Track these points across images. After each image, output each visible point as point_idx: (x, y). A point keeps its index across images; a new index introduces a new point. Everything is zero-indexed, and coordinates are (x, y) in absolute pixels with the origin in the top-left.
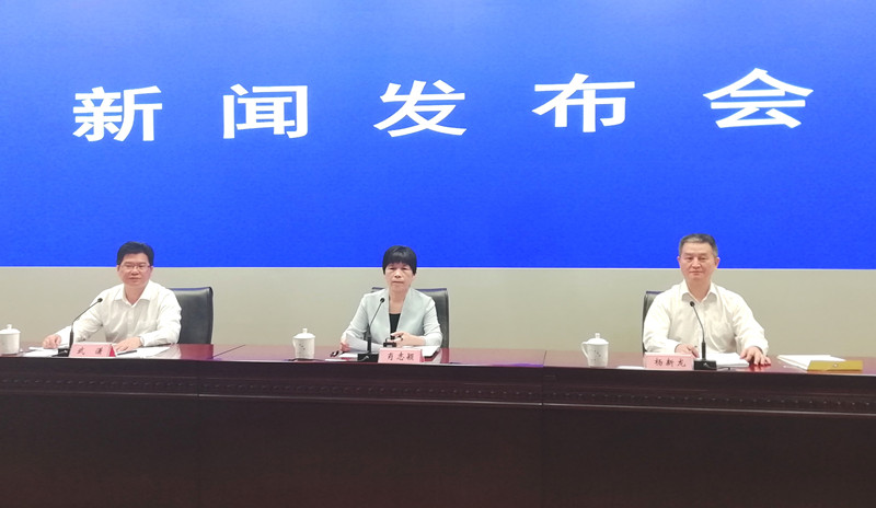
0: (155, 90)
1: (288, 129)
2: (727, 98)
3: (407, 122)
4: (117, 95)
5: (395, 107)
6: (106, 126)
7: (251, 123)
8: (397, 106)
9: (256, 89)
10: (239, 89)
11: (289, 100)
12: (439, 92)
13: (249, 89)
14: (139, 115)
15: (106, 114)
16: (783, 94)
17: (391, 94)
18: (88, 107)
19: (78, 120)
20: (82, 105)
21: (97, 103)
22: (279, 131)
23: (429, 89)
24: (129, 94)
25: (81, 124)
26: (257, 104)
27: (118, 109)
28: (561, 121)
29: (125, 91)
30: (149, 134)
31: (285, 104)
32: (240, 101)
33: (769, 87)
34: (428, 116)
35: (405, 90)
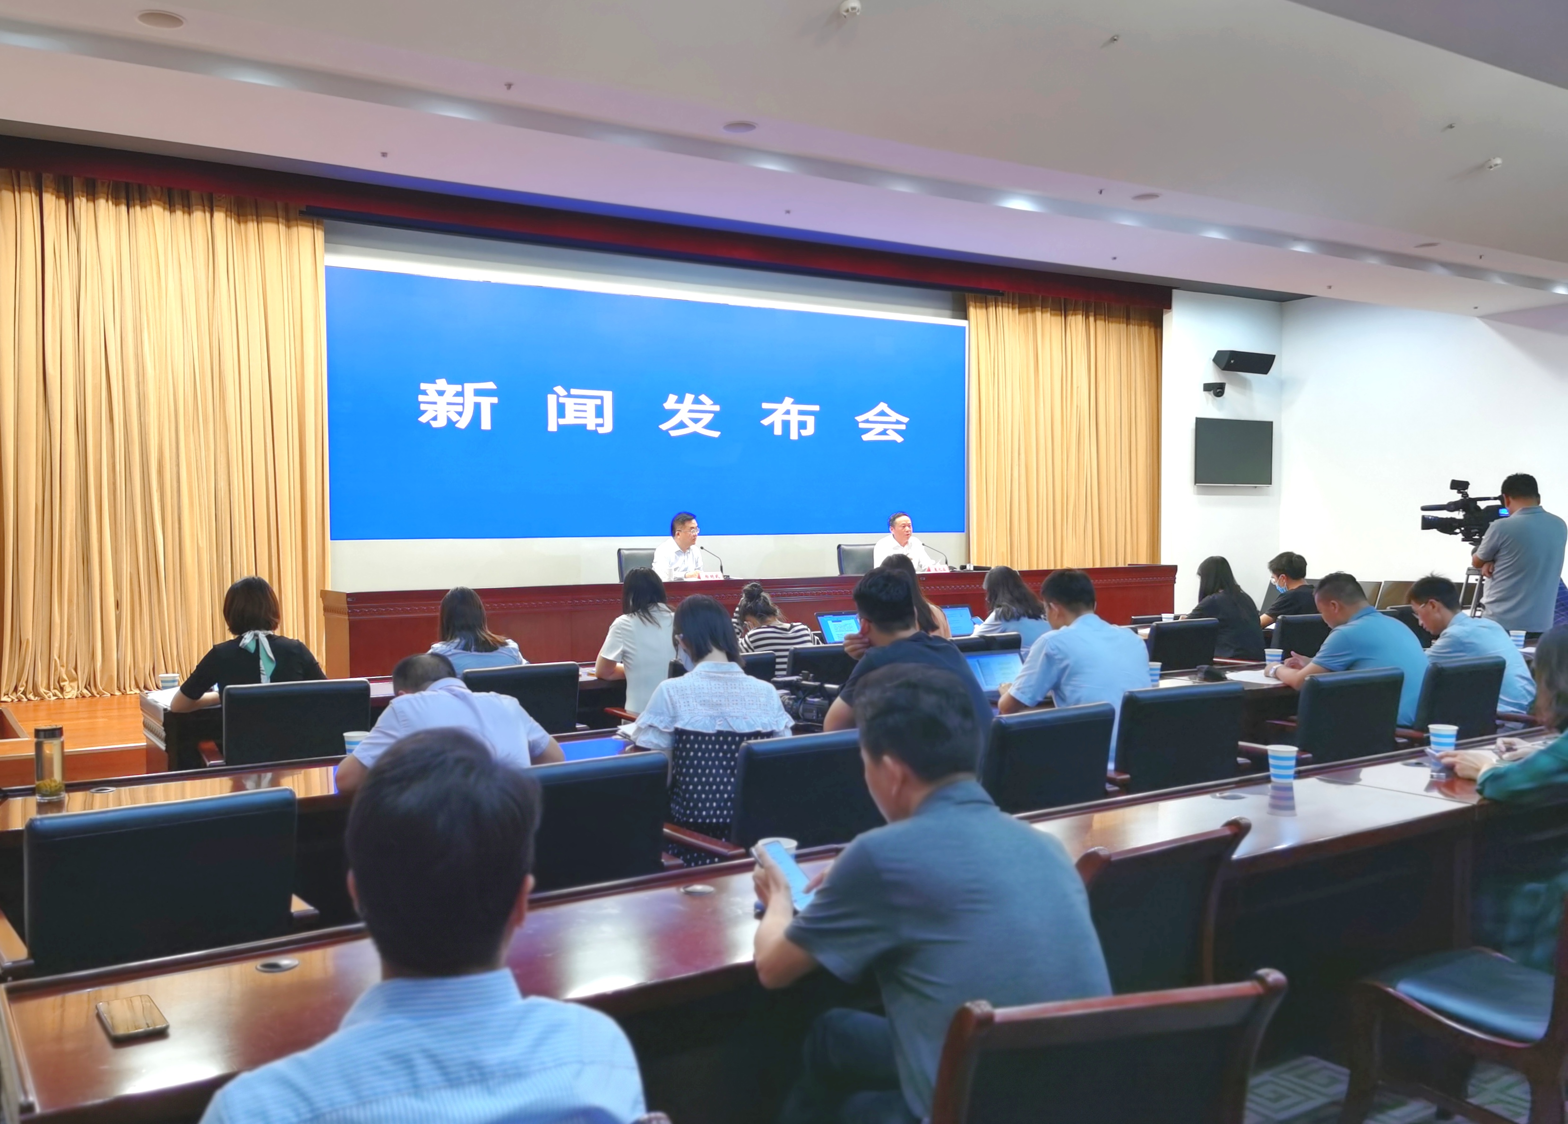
0: (491, 385)
1: (597, 425)
2: (867, 421)
3: (682, 425)
4: (459, 388)
5: (674, 413)
6: (449, 414)
7: (570, 419)
8: (674, 412)
9: (574, 391)
10: (559, 390)
11: (598, 402)
12: (703, 404)
13: (568, 392)
14: (477, 407)
15: (449, 404)
16: (895, 421)
17: (670, 403)
18: (432, 396)
19: (423, 407)
20: (427, 394)
21: (441, 393)
22: (591, 427)
23: (697, 401)
24: (469, 388)
25: (425, 411)
26: (575, 404)
27: (459, 400)
28: (778, 431)
29: (465, 385)
30: (486, 424)
31: (597, 406)
32: (561, 400)
33: (888, 415)
34: (696, 421)
35: (680, 401)
